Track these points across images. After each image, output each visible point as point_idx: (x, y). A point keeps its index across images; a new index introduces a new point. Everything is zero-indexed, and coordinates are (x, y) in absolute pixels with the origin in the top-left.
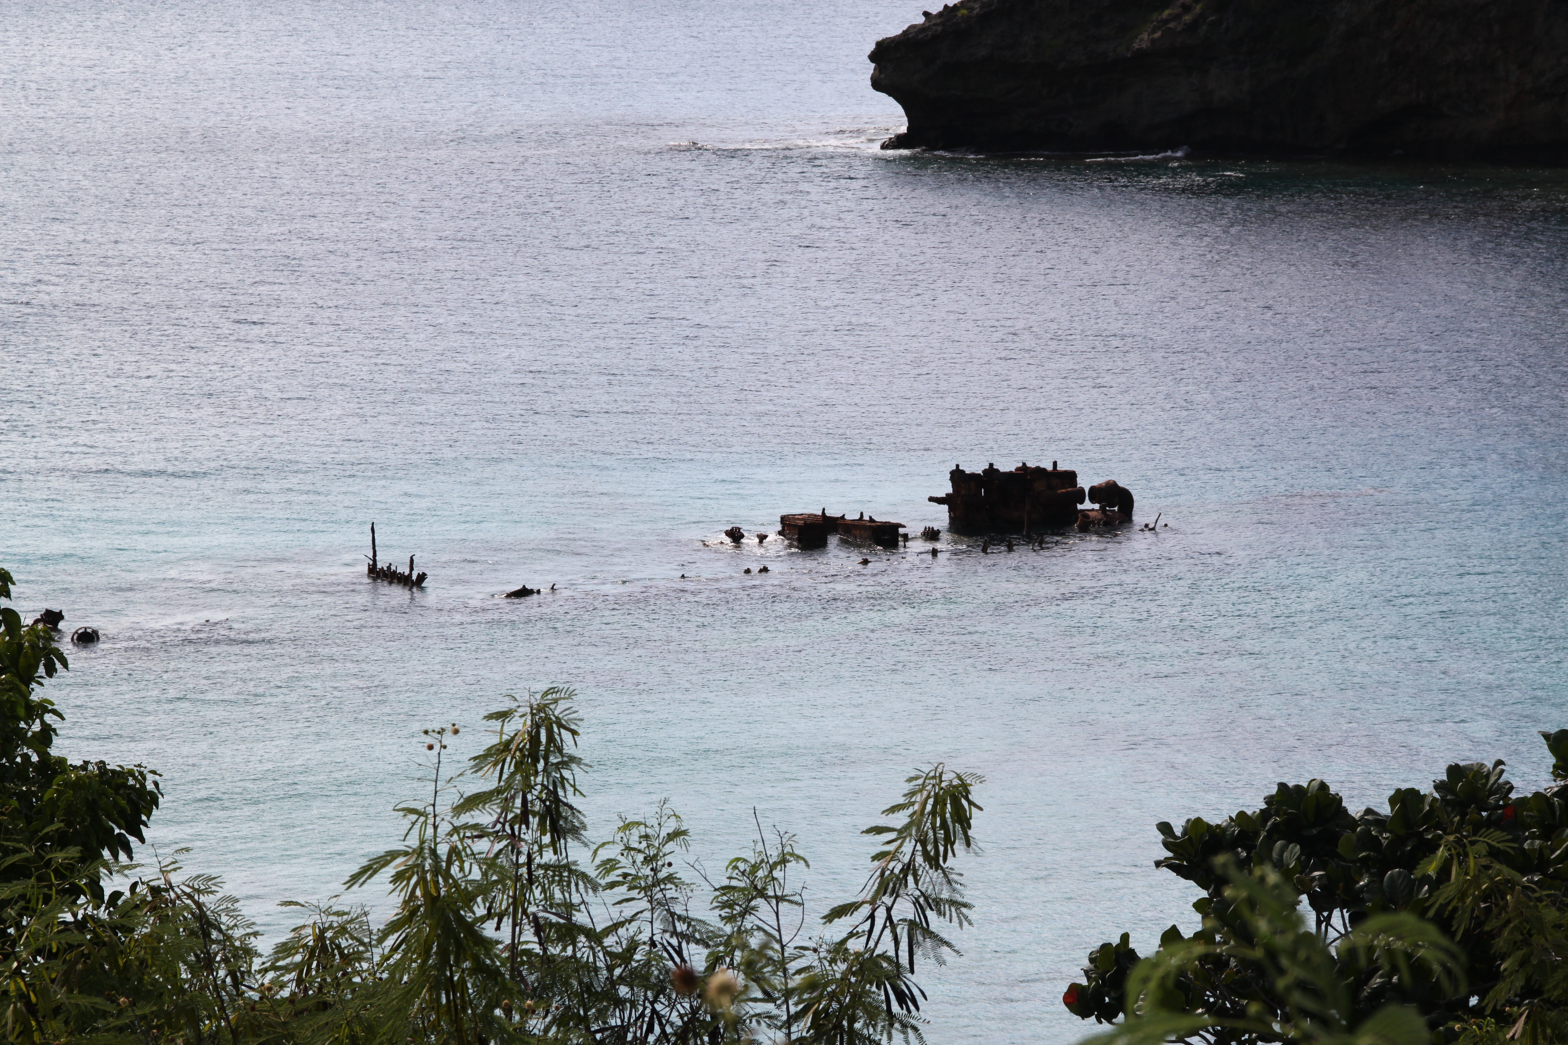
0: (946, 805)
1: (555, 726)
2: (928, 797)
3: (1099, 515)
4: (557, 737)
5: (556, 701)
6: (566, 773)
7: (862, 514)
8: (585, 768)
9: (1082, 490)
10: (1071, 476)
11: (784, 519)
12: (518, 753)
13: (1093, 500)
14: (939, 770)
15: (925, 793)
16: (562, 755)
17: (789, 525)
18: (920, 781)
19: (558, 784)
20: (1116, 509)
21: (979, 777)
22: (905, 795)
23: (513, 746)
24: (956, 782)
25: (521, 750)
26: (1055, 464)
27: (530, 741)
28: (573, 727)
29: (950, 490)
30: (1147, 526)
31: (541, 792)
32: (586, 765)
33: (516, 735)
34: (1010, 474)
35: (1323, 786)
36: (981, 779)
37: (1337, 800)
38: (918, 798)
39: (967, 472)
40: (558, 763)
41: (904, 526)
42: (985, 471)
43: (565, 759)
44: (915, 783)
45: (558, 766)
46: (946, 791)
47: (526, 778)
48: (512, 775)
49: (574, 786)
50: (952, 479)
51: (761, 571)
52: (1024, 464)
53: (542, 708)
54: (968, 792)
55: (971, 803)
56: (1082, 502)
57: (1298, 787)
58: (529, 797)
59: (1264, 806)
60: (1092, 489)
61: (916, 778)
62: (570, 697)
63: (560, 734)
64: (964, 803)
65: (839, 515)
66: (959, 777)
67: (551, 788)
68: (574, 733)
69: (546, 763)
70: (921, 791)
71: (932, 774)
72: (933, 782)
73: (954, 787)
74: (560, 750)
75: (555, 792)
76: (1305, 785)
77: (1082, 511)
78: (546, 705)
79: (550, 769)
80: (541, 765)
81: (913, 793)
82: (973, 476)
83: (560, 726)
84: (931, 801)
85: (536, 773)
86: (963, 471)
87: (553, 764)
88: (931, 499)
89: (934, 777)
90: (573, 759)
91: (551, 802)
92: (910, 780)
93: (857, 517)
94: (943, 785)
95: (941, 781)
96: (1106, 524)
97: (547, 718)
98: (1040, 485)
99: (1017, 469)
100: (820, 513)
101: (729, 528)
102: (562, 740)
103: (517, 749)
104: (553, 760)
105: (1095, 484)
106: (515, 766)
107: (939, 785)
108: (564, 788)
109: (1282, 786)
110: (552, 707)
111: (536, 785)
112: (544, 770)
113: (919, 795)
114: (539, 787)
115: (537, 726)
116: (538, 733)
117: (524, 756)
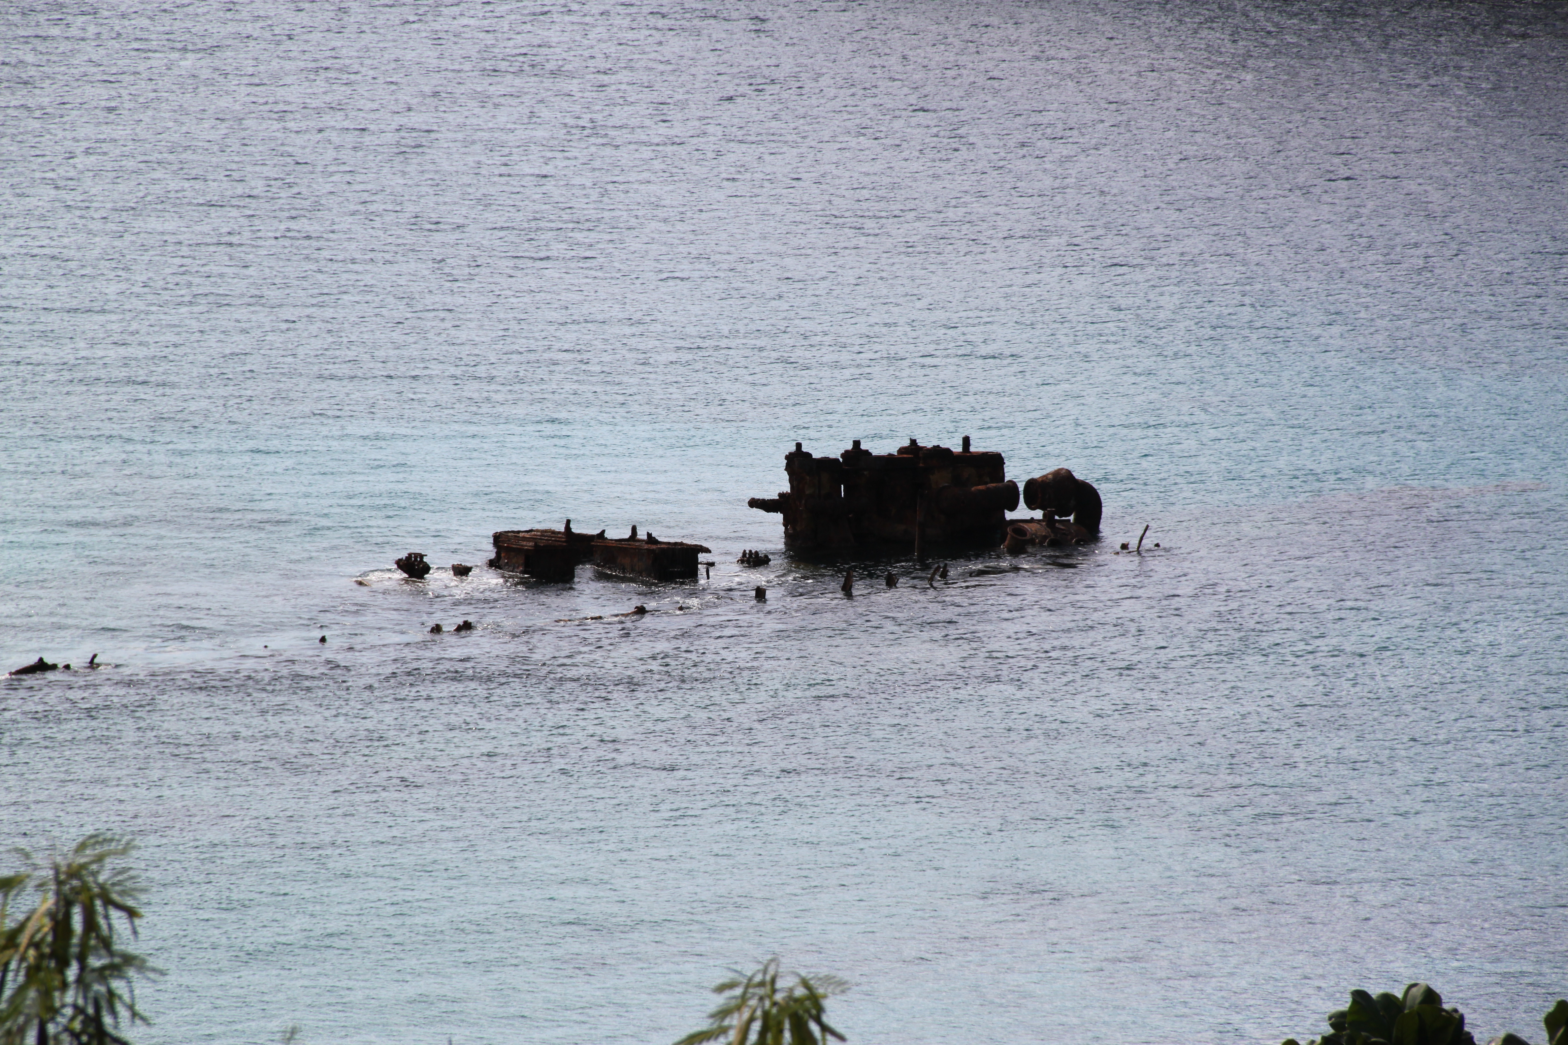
0: (781, 1031)
1: (98, 903)
2: (752, 1019)
3: (1043, 530)
4: (102, 922)
5: (100, 859)
6: (117, 985)
7: (634, 529)
8: (152, 975)
9: (1013, 486)
10: (995, 461)
11: (499, 539)
12: (32, 953)
13: (1031, 505)
14: (771, 972)
15: (746, 1015)
16: (111, 953)
17: (509, 550)
18: (738, 991)
19: (104, 1004)
20: (1072, 518)
21: (841, 983)
22: (712, 1016)
23: (24, 939)
24: (800, 992)
25: (37, 945)
26: (966, 441)
27: (55, 930)
28: (130, 903)
29: (786, 488)
30: (1124, 547)
31: (72, 1019)
32: (154, 970)
33: (28, 919)
34: (889, 459)
35: (1431, 997)
36: (842, 986)
37: (1456, 1021)
38: (735, 1021)
39: (816, 455)
40: (103, 968)
41: (707, 551)
42: (846, 454)
43: (117, 960)
44: (728, 993)
45: (103, 974)
46: (783, 1008)
47: (46, 994)
48: (21, 990)
49: (131, 1008)
50: (789, 468)
51: (459, 629)
52: (913, 442)
53: (75, 873)
54: (820, 1009)
55: (825, 1029)
56: (1013, 507)
57: (1387, 998)
58: (51, 1029)
59: (1331, 1031)
60: (1031, 484)
61: (731, 986)
62: (124, 851)
63: (107, 917)
64: (814, 1028)
65: (596, 532)
66: (805, 983)
67: (90, 1011)
68: (132, 913)
69: (83, 967)
70: (738, 1008)
71: (758, 978)
72: (761, 991)
73: (797, 1000)
74: (106, 943)
75: (97, 1020)
76: (1400, 995)
77: (1013, 522)
78: (83, 866)
79: (89, 977)
80: (72, 973)
81: (724, 1013)
82: (826, 463)
83: (108, 902)
84: (756, 1026)
85: (64, 986)
86: (809, 455)
87: (94, 970)
88: (754, 503)
89: (762, 984)
90: (129, 960)
91: (91, 1037)
92: (721, 989)
93: (627, 534)
94: (779, 997)
95: (774, 991)
96: (1055, 544)
97: (85, 888)
98: (940, 479)
99: (902, 450)
100: (562, 528)
101: (403, 555)
102: (110, 927)
103: (33, 944)
104: (95, 962)
105: (1037, 475)
106: (28, 975)
107: (770, 997)
108: (114, 1013)
109: (1360, 996)
110: (94, 867)
111: (64, 1006)
112: (80, 980)
113: (736, 1015)
114: (68, 1011)
115: (66, 903)
116: (68, 916)
117: (41, 957)
